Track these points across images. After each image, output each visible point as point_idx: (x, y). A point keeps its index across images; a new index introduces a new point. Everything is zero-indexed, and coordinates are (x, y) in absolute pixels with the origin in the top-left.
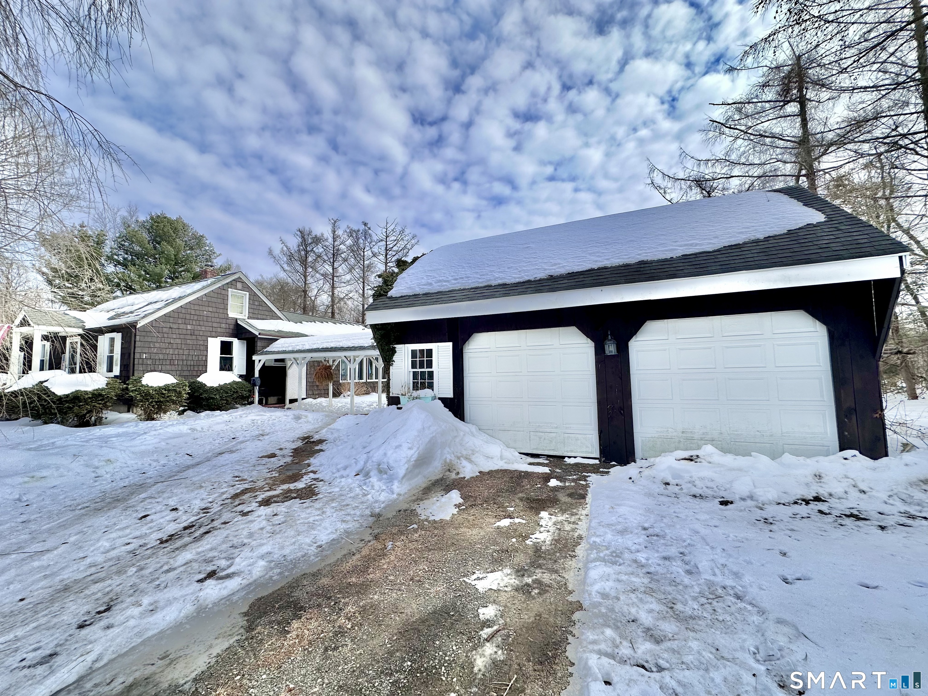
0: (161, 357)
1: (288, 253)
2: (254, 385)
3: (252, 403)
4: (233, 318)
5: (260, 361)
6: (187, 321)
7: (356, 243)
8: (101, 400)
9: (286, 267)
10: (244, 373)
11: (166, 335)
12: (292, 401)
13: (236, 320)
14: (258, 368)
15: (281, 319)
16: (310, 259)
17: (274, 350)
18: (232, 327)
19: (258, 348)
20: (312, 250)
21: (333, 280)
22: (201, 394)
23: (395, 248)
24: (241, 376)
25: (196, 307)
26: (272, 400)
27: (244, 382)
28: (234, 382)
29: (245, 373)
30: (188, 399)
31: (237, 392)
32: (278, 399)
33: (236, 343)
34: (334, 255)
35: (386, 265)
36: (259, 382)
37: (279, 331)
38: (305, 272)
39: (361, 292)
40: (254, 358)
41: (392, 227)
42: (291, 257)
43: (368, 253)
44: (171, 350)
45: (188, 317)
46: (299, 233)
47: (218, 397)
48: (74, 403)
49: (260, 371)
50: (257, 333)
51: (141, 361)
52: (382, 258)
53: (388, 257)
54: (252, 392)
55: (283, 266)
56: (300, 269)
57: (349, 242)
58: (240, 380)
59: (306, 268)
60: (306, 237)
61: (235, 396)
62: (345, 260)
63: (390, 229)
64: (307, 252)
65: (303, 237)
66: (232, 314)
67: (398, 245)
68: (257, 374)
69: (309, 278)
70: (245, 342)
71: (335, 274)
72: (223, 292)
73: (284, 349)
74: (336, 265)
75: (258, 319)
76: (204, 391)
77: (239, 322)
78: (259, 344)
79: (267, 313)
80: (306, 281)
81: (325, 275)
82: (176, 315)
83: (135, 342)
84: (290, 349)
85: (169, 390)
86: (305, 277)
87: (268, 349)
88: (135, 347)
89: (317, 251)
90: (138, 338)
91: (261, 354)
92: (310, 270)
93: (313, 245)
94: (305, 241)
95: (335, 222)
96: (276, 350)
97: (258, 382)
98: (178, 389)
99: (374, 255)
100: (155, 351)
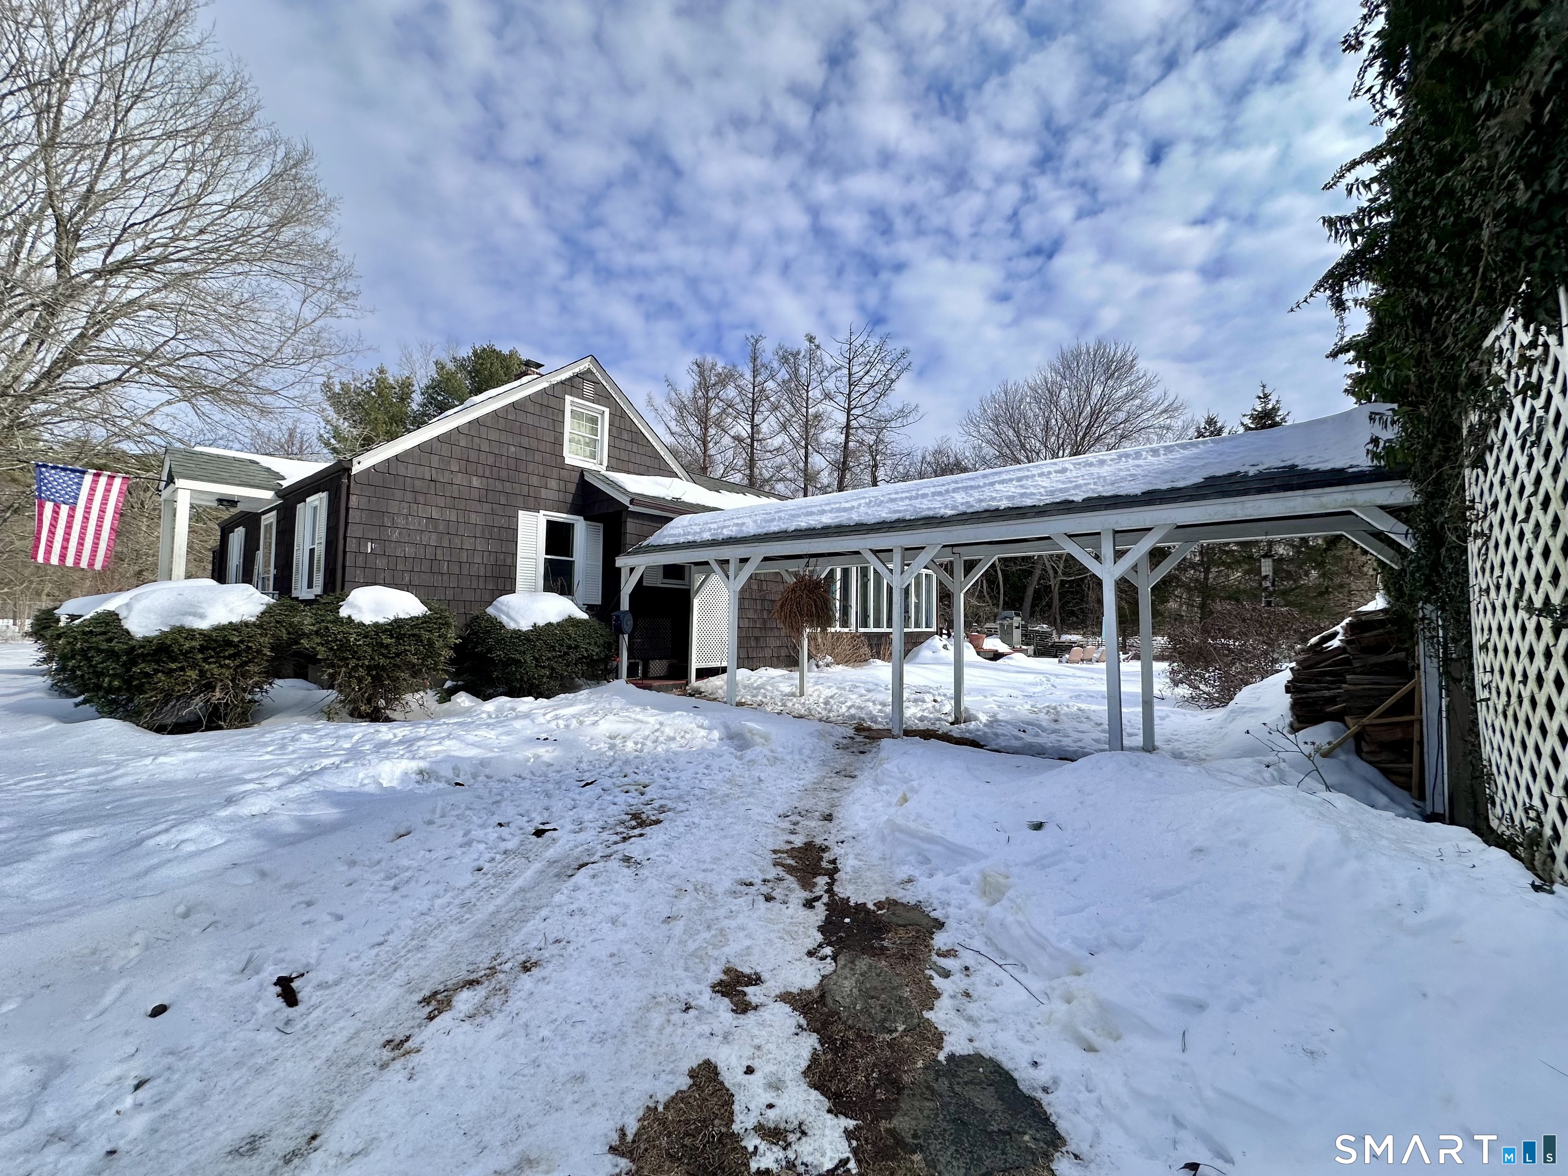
0: (409, 550)
1: (678, 404)
2: (619, 631)
3: (614, 674)
4: (573, 468)
5: (632, 570)
6: (471, 468)
7: (795, 373)
8: (229, 657)
9: (673, 425)
10: (597, 600)
11: (421, 499)
12: (703, 673)
13: (582, 471)
14: (627, 587)
15: (677, 476)
16: (714, 411)
17: (665, 541)
18: (572, 488)
19: (629, 538)
20: (717, 396)
21: (752, 446)
22: (490, 650)
23: (867, 379)
24: (589, 608)
25: (494, 435)
26: (658, 666)
27: (596, 623)
28: (571, 621)
29: (599, 603)
30: (452, 662)
31: (577, 647)
32: (670, 666)
33: (580, 526)
34: (754, 401)
35: (848, 414)
36: (631, 623)
37: (676, 501)
38: (705, 435)
39: (801, 465)
40: (620, 562)
41: (860, 341)
42: (681, 408)
43: (815, 393)
44: (434, 536)
45: (473, 456)
46: (695, 367)
47: (529, 658)
48: (157, 662)
49: (632, 596)
50: (626, 501)
51: (361, 559)
52: (841, 399)
53: (854, 395)
54: (612, 649)
55: (670, 424)
56: (696, 430)
57: (783, 374)
58: (585, 616)
59: (706, 429)
60: (707, 373)
61: (573, 656)
62: (775, 408)
63: (857, 343)
64: (708, 400)
65: (701, 374)
66: (573, 457)
67: (873, 373)
68: (625, 605)
69: (711, 445)
70: (601, 525)
71: (756, 436)
72: (553, 402)
73: (690, 538)
74: (758, 419)
75: (629, 472)
76: (498, 642)
77: (588, 478)
78: (631, 526)
79: (648, 462)
80: (706, 450)
81: (737, 439)
82: (445, 450)
83: (347, 509)
84: (707, 536)
85: (400, 637)
86: (705, 443)
87: (653, 540)
88: (347, 523)
89: (724, 397)
90: (353, 499)
91: (636, 552)
92: (712, 431)
93: (718, 388)
94: (705, 379)
95: (757, 341)
96: (671, 541)
97: (628, 624)
98: (426, 635)
99: (828, 396)
100: (395, 536)
